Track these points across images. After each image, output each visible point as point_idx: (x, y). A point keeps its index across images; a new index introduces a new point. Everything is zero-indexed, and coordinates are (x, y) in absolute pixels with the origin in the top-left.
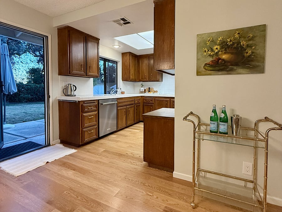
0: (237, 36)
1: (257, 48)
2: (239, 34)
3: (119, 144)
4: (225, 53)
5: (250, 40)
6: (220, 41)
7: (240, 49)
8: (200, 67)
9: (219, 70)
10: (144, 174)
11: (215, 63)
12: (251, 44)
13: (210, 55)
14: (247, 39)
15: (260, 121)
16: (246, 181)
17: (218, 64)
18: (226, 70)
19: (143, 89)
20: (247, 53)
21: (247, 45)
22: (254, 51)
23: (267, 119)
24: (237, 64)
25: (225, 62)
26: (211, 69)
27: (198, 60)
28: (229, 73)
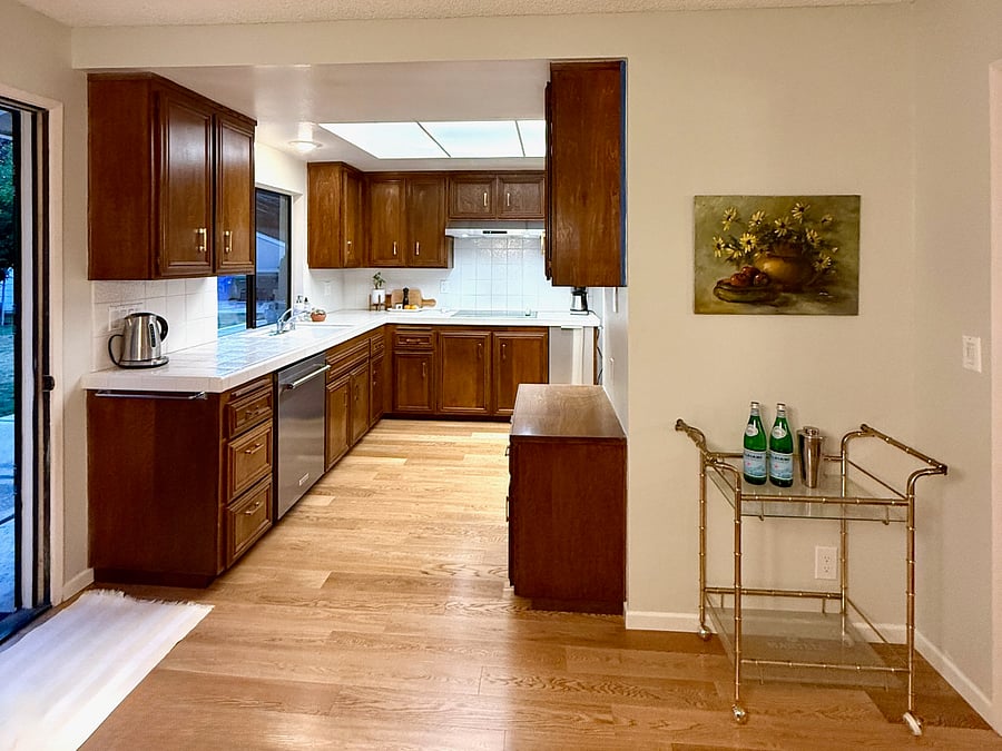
0: (797, 215)
1: (843, 252)
2: (801, 209)
3: (366, 533)
4: (770, 257)
5: (827, 230)
6: (757, 222)
7: (804, 249)
8: (705, 291)
9: (755, 303)
10: (537, 644)
11: (744, 281)
12: (831, 241)
13: (731, 259)
14: (820, 225)
15: (852, 435)
16: (823, 596)
17: (752, 285)
18: (773, 303)
19: (379, 295)
20: (821, 261)
21: (822, 242)
22: (837, 258)
23: (866, 431)
24: (797, 290)
25: (770, 280)
26: (734, 297)
27: (698, 268)
28: (780, 309)
